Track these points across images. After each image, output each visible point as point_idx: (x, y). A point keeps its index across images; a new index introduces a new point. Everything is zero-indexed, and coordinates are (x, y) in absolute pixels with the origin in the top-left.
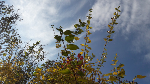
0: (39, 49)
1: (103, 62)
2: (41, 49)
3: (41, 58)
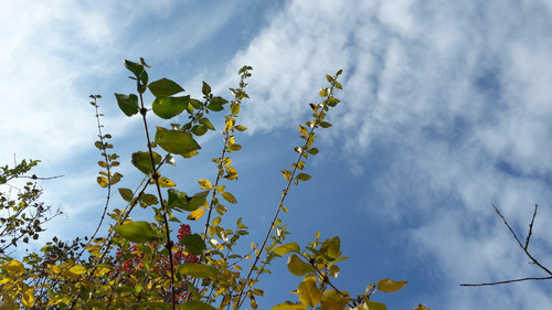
0: (24, 191)
1: (269, 259)
2: (30, 194)
3: (24, 232)
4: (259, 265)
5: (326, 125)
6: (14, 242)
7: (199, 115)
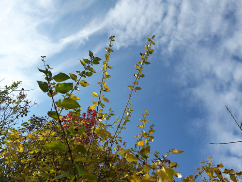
0: (19, 95)
1: (125, 122)
2: (22, 96)
3: (21, 113)
4: (121, 126)
5: (147, 63)
6: (17, 117)
7: (89, 67)
